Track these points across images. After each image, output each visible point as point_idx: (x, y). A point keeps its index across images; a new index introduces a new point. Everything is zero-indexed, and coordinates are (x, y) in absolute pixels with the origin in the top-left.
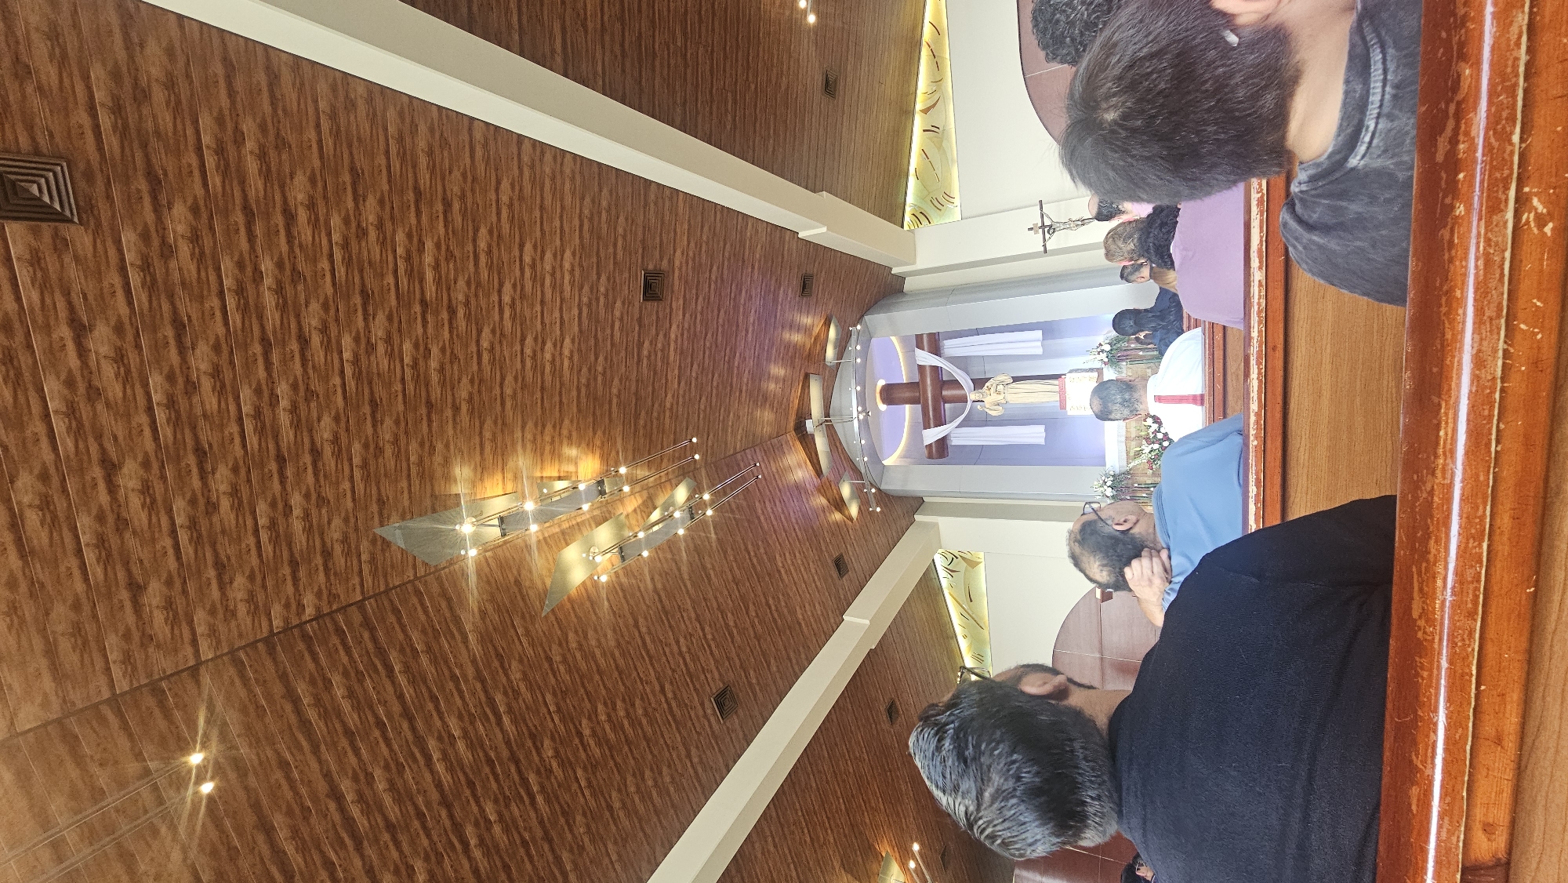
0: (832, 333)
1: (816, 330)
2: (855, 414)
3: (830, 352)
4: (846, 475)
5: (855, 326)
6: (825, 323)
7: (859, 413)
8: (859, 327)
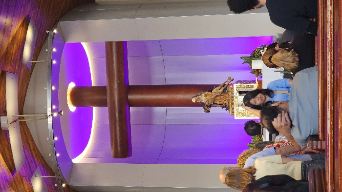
0: (30, 34)
1: (14, 30)
2: (49, 113)
3: (27, 52)
4: (38, 171)
5: (51, 29)
6: (22, 25)
7: (53, 111)
8: (55, 31)
